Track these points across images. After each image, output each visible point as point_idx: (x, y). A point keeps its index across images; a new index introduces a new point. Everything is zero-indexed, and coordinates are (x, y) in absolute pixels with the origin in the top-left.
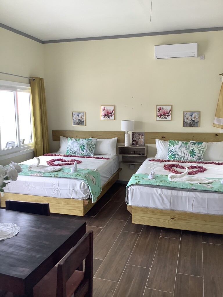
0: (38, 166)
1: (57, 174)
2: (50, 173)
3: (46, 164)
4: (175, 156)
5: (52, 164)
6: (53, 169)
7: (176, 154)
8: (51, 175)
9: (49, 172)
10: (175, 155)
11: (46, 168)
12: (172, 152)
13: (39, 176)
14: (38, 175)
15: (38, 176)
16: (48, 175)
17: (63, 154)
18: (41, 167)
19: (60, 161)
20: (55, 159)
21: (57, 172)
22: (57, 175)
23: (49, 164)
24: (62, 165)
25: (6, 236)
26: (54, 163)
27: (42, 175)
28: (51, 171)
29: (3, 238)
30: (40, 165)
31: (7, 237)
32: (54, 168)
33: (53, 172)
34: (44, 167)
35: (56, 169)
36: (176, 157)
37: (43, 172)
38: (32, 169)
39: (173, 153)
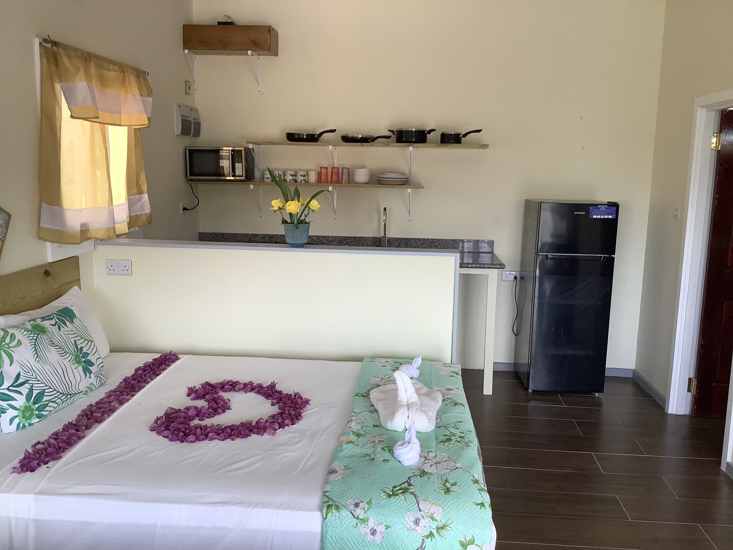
4: (45, 398)
7: (44, 391)
10: (41, 394)
12: (25, 390)
36: (50, 401)
39: (31, 390)
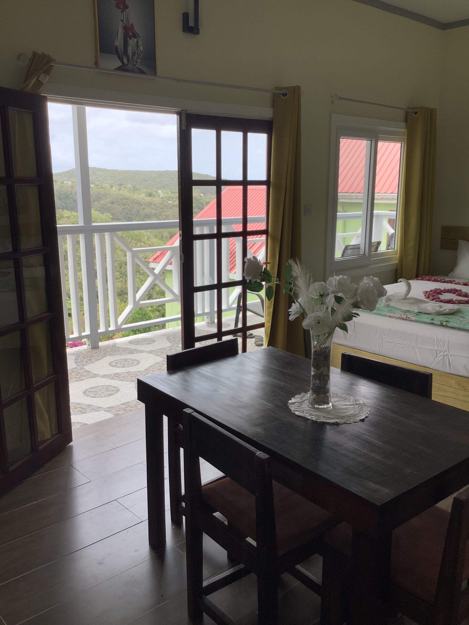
0: (405, 298)
1: (448, 320)
2: (432, 317)
3: (422, 297)
5: (437, 298)
6: (437, 308)
8: (433, 320)
9: (428, 314)
11: (423, 306)
13: (407, 319)
14: (405, 316)
15: (403, 319)
16: (426, 320)
17: (461, 281)
18: (411, 301)
19: (454, 293)
20: (442, 289)
21: (448, 316)
22: (446, 321)
23: (428, 297)
24: (460, 302)
25: (342, 418)
26: (440, 296)
27: (414, 318)
28: (434, 311)
29: (338, 421)
30: (409, 296)
31: (344, 420)
32: (441, 307)
33: (439, 314)
34: (418, 301)
35: (446, 310)
37: (417, 311)
38: (392, 304)
